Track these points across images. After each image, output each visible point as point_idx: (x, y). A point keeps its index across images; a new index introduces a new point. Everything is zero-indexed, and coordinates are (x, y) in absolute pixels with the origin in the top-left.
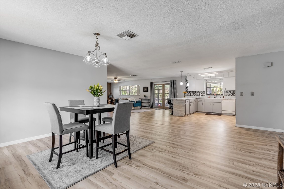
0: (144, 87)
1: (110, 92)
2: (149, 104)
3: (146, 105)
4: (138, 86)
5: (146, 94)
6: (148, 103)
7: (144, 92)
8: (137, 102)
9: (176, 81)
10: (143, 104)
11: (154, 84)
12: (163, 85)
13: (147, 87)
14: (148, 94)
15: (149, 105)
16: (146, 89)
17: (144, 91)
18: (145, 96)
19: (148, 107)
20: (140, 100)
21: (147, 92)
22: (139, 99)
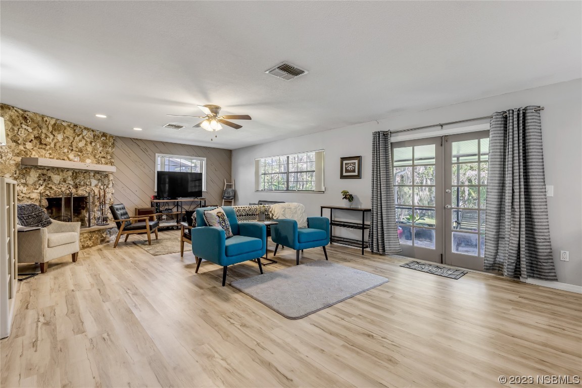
0: (343, 159)
1: (229, 180)
2: (367, 232)
3: (355, 235)
4: (319, 155)
5: (351, 186)
6: (363, 227)
7: (342, 177)
8: (311, 222)
9: (538, 109)
10: (339, 232)
11: (393, 139)
12: (443, 142)
13: (359, 158)
14: (363, 189)
15: (366, 238)
16: (350, 168)
17: (345, 174)
18: (349, 197)
19: (363, 245)
20: (327, 214)
21: (359, 176)
22: (322, 208)
